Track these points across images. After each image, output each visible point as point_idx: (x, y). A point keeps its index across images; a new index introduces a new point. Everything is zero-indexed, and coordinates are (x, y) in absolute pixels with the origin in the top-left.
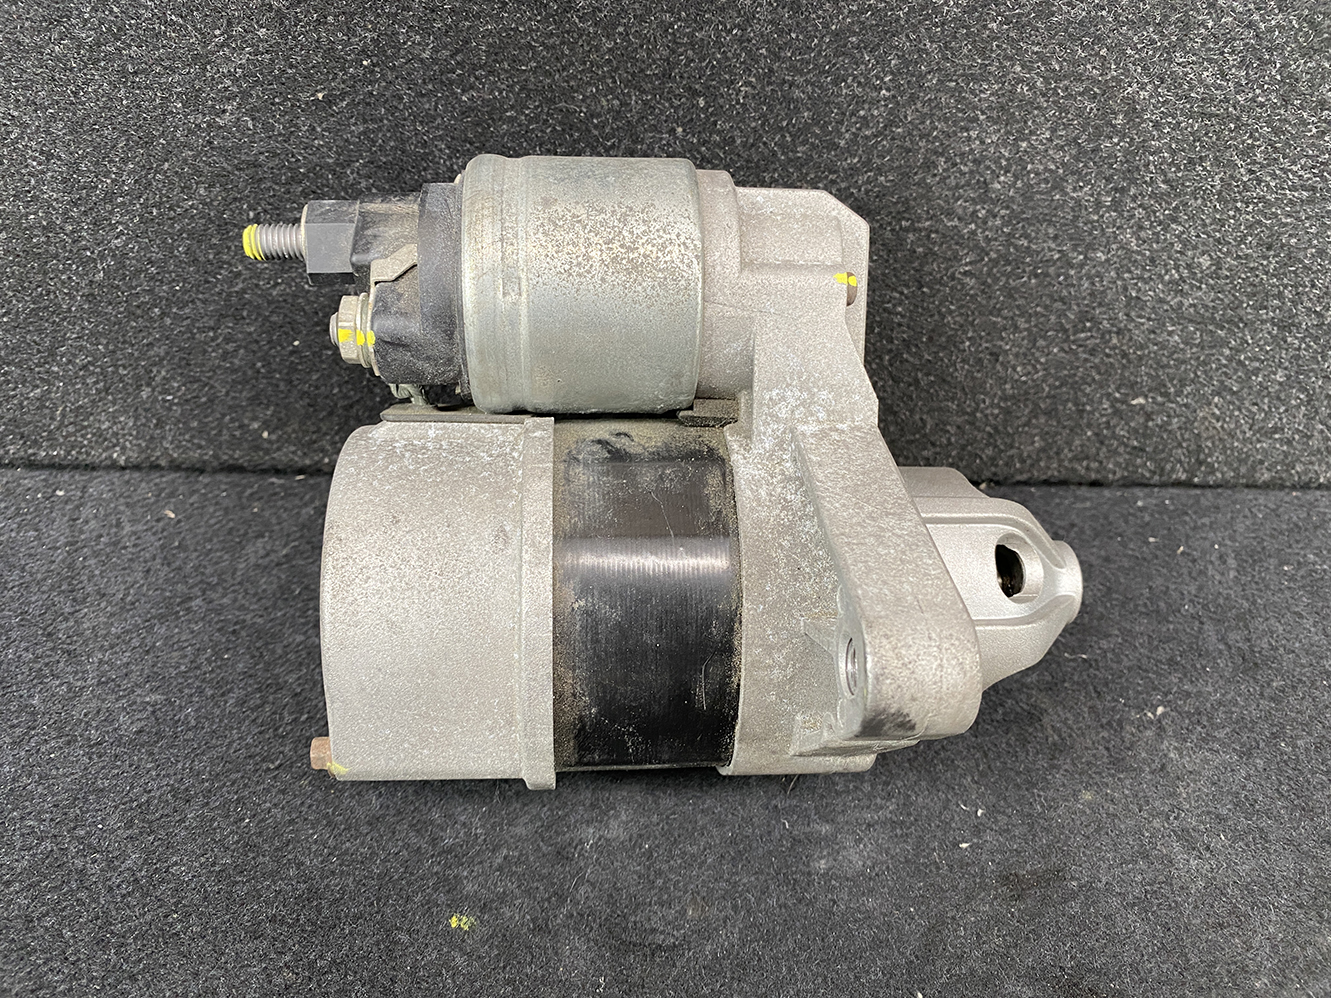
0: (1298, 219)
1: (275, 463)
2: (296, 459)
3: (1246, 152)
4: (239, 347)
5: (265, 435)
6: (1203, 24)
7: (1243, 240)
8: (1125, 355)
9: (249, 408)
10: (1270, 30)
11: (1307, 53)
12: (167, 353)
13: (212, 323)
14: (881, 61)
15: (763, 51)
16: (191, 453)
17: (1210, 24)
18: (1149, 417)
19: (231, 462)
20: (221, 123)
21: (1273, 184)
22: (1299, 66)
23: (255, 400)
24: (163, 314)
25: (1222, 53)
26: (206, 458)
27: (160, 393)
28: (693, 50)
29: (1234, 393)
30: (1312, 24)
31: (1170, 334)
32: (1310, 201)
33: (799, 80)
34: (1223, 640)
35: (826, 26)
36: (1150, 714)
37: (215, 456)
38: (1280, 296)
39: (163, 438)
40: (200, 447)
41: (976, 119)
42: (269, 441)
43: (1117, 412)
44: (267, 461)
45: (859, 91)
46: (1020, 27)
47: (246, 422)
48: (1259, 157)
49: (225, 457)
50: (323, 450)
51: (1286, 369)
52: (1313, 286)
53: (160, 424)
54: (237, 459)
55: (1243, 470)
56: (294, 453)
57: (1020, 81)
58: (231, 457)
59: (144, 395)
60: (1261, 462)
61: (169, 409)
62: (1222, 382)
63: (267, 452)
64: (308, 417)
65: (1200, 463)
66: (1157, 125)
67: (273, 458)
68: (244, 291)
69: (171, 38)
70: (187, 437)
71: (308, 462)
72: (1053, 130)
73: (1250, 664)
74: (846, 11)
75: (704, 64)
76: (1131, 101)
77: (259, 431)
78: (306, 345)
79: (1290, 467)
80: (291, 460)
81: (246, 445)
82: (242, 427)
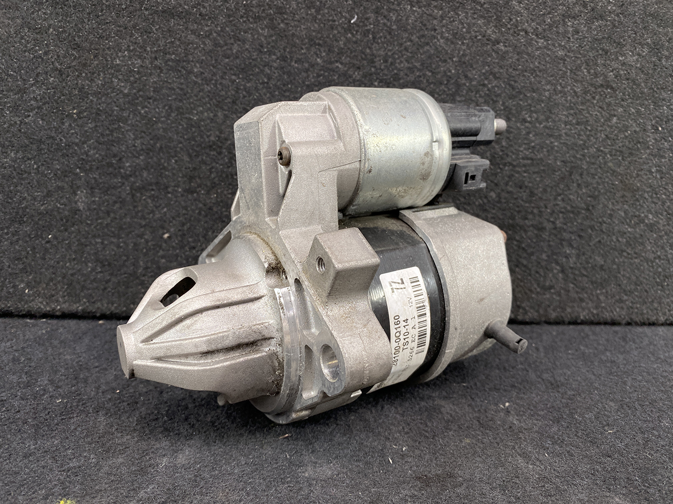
0: (529, 173)
1: (30, 310)
2: (42, 307)
4: (19, 239)
5: (27, 291)
6: (465, 84)
7: (507, 184)
9: (20, 275)
10: (493, 87)
11: (512, 97)
13: (7, 225)
15: (277, 93)
17: (467, 84)
19: (5, 309)
20: (27, 121)
21: (513, 156)
22: (510, 103)
23: (24, 270)
25: (476, 97)
28: (246, 91)
29: (525, 266)
30: (510, 85)
32: (532, 165)
34: (539, 377)
35: (304, 82)
36: (501, 406)
38: (532, 212)
42: (29, 296)
44: (25, 307)
47: (17, 283)
48: (504, 144)
50: (57, 301)
51: (546, 252)
52: (546, 207)
54: (9, 307)
55: (541, 311)
56: (41, 303)
58: (6, 306)
60: (549, 306)
62: (517, 260)
63: (26, 302)
64: (51, 280)
67: (30, 307)
68: (26, 207)
69: (9, 82)
71: (48, 309)
73: (555, 385)
74: (311, 76)
75: (251, 98)
77: (24, 289)
78: (55, 237)
79: (564, 310)
80: (40, 308)
81: (15, 298)
82: (15, 286)
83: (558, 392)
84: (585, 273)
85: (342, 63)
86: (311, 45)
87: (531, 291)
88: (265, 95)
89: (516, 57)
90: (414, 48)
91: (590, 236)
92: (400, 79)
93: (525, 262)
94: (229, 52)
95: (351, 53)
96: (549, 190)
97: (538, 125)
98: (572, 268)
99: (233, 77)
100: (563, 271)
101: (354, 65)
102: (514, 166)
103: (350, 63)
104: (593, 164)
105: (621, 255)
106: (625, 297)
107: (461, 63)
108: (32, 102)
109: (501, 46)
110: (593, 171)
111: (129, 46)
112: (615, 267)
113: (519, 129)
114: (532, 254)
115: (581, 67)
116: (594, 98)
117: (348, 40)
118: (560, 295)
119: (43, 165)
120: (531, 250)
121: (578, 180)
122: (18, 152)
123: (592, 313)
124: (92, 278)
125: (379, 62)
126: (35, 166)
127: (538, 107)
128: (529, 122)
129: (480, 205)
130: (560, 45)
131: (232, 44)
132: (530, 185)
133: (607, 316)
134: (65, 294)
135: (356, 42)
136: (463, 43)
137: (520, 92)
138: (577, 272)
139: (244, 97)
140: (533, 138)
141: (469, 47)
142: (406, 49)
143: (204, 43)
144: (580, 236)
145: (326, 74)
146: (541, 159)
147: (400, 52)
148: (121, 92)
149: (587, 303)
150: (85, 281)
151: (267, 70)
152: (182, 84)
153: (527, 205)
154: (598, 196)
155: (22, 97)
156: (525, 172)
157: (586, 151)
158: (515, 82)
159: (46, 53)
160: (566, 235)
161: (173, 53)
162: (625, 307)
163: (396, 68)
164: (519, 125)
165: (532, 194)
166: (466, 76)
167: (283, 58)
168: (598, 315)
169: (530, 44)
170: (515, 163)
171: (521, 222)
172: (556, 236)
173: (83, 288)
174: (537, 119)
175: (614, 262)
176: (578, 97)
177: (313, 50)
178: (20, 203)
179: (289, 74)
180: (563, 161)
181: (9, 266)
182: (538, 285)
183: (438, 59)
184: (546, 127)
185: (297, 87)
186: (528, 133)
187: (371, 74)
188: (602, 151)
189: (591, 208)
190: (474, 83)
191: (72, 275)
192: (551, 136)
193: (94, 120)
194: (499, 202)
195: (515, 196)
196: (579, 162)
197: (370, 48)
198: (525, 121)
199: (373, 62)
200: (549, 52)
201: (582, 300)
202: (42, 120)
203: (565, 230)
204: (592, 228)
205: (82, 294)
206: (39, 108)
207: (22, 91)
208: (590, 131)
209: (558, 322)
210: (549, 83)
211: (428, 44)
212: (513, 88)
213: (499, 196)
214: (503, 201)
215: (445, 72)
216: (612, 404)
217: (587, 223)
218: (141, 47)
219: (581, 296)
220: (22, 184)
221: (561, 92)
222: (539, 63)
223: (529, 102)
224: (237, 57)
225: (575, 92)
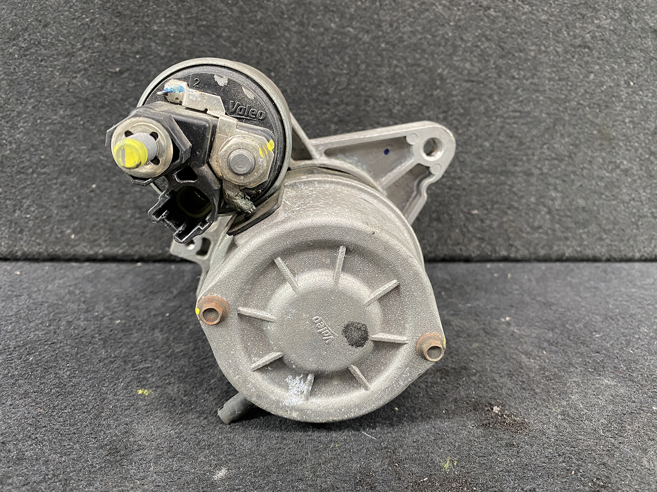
0: (518, 125)
1: (75, 253)
2: (86, 251)
3: (490, 96)
4: (66, 189)
5: (73, 236)
6: (460, 46)
7: (499, 134)
8: (464, 189)
9: (67, 222)
10: (485, 48)
11: (502, 57)
12: (32, 192)
13: (56, 176)
14: (342, 59)
16: (34, 248)
18: (482, 221)
19: (53, 253)
20: (74, 82)
21: (504, 110)
22: (500, 62)
23: (70, 217)
24: (33, 172)
26: (41, 250)
27: (25, 214)
30: (500, 46)
31: (481, 178)
32: (521, 117)
33: (311, 66)
35: (319, 45)
36: (503, 320)
37: (46, 250)
38: (521, 160)
39: (21, 239)
40: (39, 244)
41: (382, 83)
42: (75, 240)
43: (467, 219)
44: (70, 251)
45: (334, 70)
46: (394, 46)
47: (64, 229)
49: (51, 250)
50: (99, 245)
51: (534, 195)
52: (534, 155)
53: (21, 232)
54: (57, 251)
55: (531, 249)
56: (85, 247)
57: (396, 66)
58: (54, 250)
59: (16, 215)
60: (538, 244)
61: (27, 222)
63: (73, 247)
64: (95, 225)
65: (511, 245)
66: (453, 85)
67: (75, 251)
68: (73, 160)
70: (33, 239)
71: (91, 252)
72: (414, 86)
73: (547, 305)
76: (440, 75)
77: (70, 234)
78: (98, 187)
79: (551, 248)
80: (84, 252)
81: (62, 243)
82: (62, 232)
83: (551, 309)
84: (569, 214)
85: (353, 28)
86: (326, 12)
87: (521, 231)
88: (285, 56)
89: (505, 21)
90: (416, 15)
91: (573, 181)
92: (404, 41)
93: (516, 205)
94: (254, 18)
95: (361, 18)
96: (536, 139)
97: (525, 81)
98: (557, 210)
99: (258, 41)
100: (549, 212)
101: (363, 29)
102: (505, 118)
103: (360, 28)
104: (574, 115)
105: (601, 198)
106: (605, 236)
107: (457, 27)
108: (79, 65)
109: (492, 12)
110: (574, 122)
111: (165, 14)
112: (595, 208)
113: (508, 85)
114: (522, 197)
115: (561, 29)
116: (573, 57)
117: (358, 7)
118: (547, 234)
119: (88, 121)
120: (521, 194)
121: (560, 131)
122: (66, 109)
123: (576, 250)
124: (131, 223)
125: (385, 27)
126: (82, 123)
127: (525, 65)
128: (518, 79)
129: (476, 154)
130: (543, 10)
131: (257, 11)
132: (519, 135)
133: (589, 253)
134: (107, 238)
135: (365, 9)
136: (459, 9)
137: (509, 53)
138: (562, 213)
139: (267, 58)
140: (521, 94)
141: (463, 13)
142: (409, 15)
143: (232, 11)
144: (564, 181)
145: (339, 37)
146: (529, 112)
147: (405, 17)
148: (159, 55)
149: (572, 242)
150: (125, 226)
151: (287, 34)
152: (212, 47)
153: (517, 153)
154: (579, 145)
155: (70, 60)
156: (514, 123)
157: (567, 104)
158: (505, 43)
159: (92, 21)
160: (551, 180)
161: (205, 20)
162: (605, 245)
163: (400, 31)
164: (508, 81)
165: (521, 143)
166: (462, 39)
167: (302, 24)
168: (581, 252)
169: (517, 9)
170: (505, 116)
171: (512, 169)
172: (542, 180)
173: (123, 233)
174: (524, 76)
175: (595, 204)
176: (560, 56)
177: (328, 16)
178: (68, 156)
179: (307, 37)
180: (548, 114)
181: (57, 214)
182: (528, 225)
183: (437, 24)
184: (531, 83)
185: (313, 49)
186: (517, 89)
187: (379, 37)
188: (581, 104)
189: (573, 155)
190: (469, 44)
191: (114, 221)
192: (537, 91)
193: (135, 80)
194: (493, 151)
195: (506, 145)
196: (562, 114)
197: (378, 14)
198: (513, 78)
199: (379, 26)
200: (534, 17)
201: (567, 239)
202: (89, 80)
203: (550, 176)
204: (574, 173)
205: (122, 238)
206: (85, 69)
207: (71, 55)
208: (571, 86)
209: (546, 259)
210: (534, 44)
211: (427, 10)
212: (503, 49)
213: (492, 145)
214: (496, 149)
215: (443, 35)
216: (598, 317)
217: (570, 168)
218: (176, 15)
219: (566, 235)
220: (69, 139)
221: (544, 52)
222: (525, 26)
223: (517, 61)
224: (261, 23)
225: (557, 52)
